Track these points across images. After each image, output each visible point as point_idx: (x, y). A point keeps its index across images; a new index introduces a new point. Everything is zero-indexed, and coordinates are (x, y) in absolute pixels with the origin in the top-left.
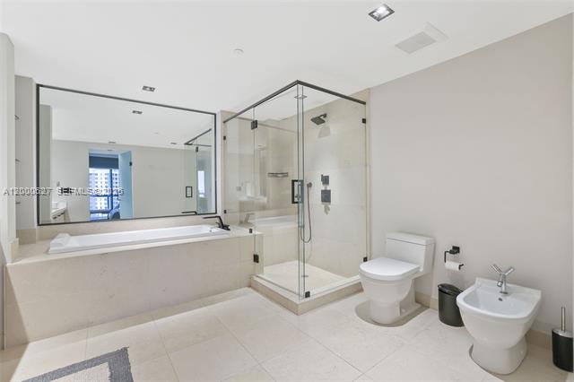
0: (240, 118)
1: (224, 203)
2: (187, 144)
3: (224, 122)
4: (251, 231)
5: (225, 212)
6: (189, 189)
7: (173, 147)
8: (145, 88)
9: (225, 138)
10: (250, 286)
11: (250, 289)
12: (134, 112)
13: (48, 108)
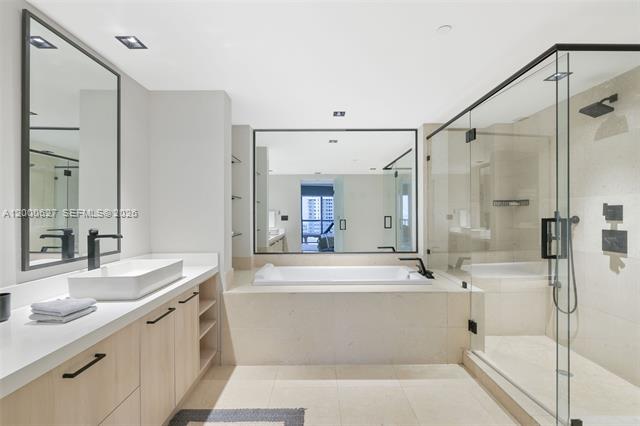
0: (449, 130)
1: (428, 240)
2: (386, 168)
3: (428, 138)
4: (465, 285)
5: (429, 252)
6: (388, 219)
7: (372, 172)
8: (335, 114)
9: (428, 158)
10: (462, 364)
11: (462, 370)
12: (331, 141)
13: (264, 149)
